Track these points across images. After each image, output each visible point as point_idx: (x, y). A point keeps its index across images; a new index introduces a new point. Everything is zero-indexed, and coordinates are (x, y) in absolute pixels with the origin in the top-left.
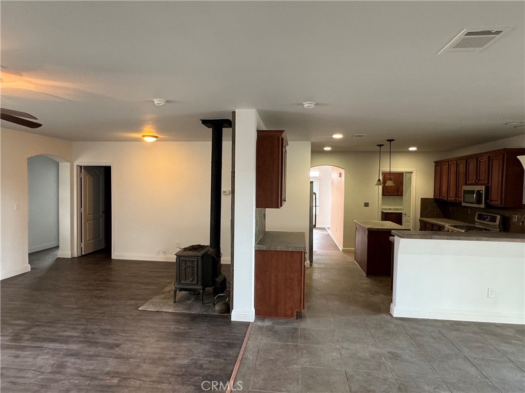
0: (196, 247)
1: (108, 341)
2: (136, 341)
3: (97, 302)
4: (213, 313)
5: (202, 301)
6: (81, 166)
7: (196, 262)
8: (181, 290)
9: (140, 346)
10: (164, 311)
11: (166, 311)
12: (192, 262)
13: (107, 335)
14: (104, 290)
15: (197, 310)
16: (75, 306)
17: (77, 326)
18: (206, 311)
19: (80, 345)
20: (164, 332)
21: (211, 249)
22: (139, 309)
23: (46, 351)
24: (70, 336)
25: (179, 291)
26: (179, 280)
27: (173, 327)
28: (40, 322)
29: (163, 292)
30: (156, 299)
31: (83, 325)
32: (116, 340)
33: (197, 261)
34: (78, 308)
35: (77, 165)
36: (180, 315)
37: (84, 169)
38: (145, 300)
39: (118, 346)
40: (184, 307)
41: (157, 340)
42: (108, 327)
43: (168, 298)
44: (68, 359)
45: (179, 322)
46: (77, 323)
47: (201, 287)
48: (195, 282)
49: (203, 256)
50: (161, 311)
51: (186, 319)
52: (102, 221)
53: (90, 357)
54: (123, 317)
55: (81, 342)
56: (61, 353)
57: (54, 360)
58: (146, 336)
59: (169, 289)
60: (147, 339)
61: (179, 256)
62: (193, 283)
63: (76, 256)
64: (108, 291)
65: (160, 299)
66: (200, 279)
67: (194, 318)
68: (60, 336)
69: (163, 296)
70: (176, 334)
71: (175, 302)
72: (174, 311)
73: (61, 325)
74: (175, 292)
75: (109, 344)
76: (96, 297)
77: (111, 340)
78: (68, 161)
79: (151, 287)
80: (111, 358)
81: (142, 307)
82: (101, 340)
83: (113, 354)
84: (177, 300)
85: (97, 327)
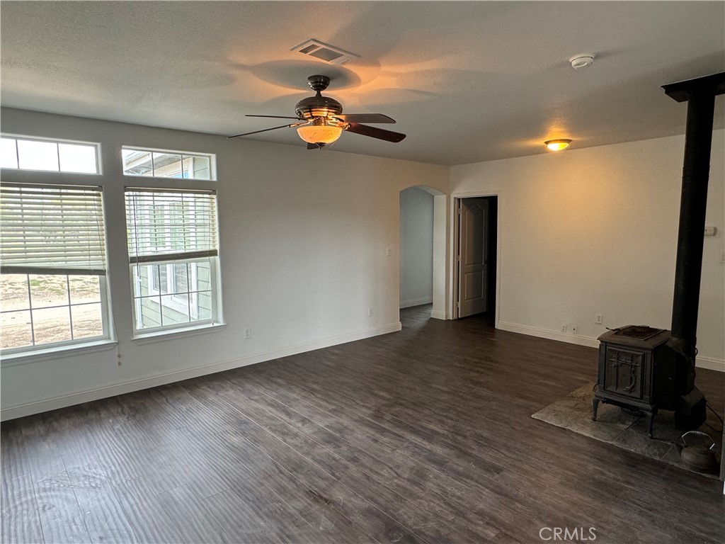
0: (639, 330)
1: (483, 456)
2: (527, 472)
3: (473, 389)
4: (676, 465)
5: (651, 433)
6: (459, 199)
7: (640, 358)
8: (607, 401)
9: (532, 483)
10: (576, 431)
11: (579, 432)
12: (633, 357)
13: (482, 445)
14: (482, 373)
15: (639, 446)
16: (445, 389)
17: (446, 420)
18: (661, 455)
19: (447, 451)
20: (575, 472)
21: (674, 339)
22: (533, 416)
23: (406, 445)
24: (437, 433)
25: (603, 402)
26: (603, 382)
27: (591, 467)
28: (405, 400)
29: (572, 397)
30: (561, 405)
31: (452, 419)
32: (496, 458)
33: (644, 356)
34: (449, 393)
35: (455, 198)
36: (604, 448)
37: (463, 202)
38: (544, 402)
39: (498, 470)
40: (614, 434)
41: (561, 483)
42: (486, 434)
43: (582, 410)
44: (430, 467)
45: (603, 460)
46: (445, 414)
47: (649, 407)
48: (637, 394)
49: (656, 351)
50: (570, 431)
51: (618, 458)
52: (484, 273)
53: (458, 475)
54: (507, 423)
55: (448, 446)
56: (423, 454)
57: (415, 462)
58: (543, 469)
59: (582, 394)
60: (544, 475)
61: (606, 343)
62: (632, 394)
63: (451, 319)
64: (488, 375)
65: (566, 406)
66: (647, 391)
67: (633, 462)
68: (422, 427)
69: (572, 403)
70: (600, 484)
71: (594, 420)
72: (592, 437)
73: (427, 412)
74: (596, 403)
75: (484, 462)
76: (472, 382)
77: (488, 456)
78: (445, 194)
79: (553, 384)
80: (487, 488)
81: (536, 414)
82: (474, 452)
83: (490, 482)
84: (598, 417)
85: (469, 428)
